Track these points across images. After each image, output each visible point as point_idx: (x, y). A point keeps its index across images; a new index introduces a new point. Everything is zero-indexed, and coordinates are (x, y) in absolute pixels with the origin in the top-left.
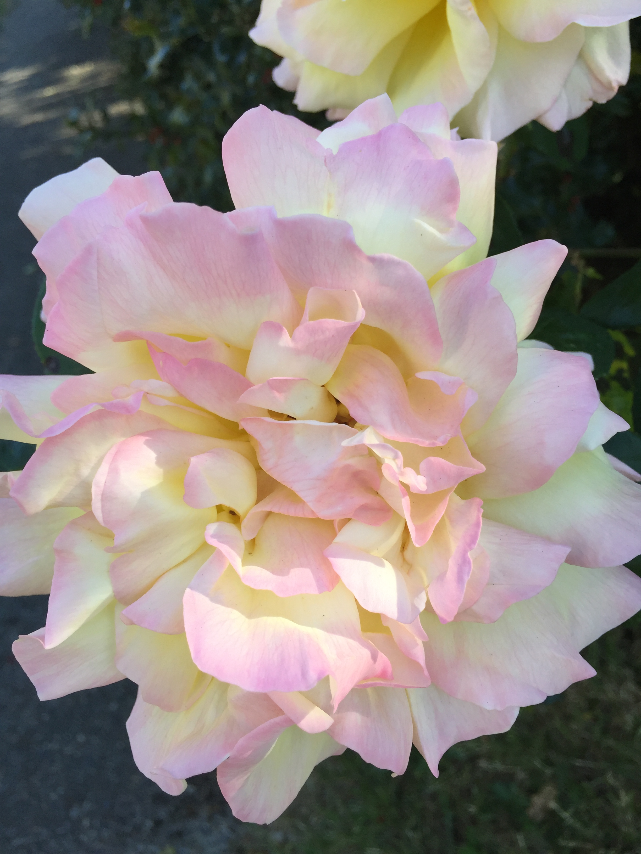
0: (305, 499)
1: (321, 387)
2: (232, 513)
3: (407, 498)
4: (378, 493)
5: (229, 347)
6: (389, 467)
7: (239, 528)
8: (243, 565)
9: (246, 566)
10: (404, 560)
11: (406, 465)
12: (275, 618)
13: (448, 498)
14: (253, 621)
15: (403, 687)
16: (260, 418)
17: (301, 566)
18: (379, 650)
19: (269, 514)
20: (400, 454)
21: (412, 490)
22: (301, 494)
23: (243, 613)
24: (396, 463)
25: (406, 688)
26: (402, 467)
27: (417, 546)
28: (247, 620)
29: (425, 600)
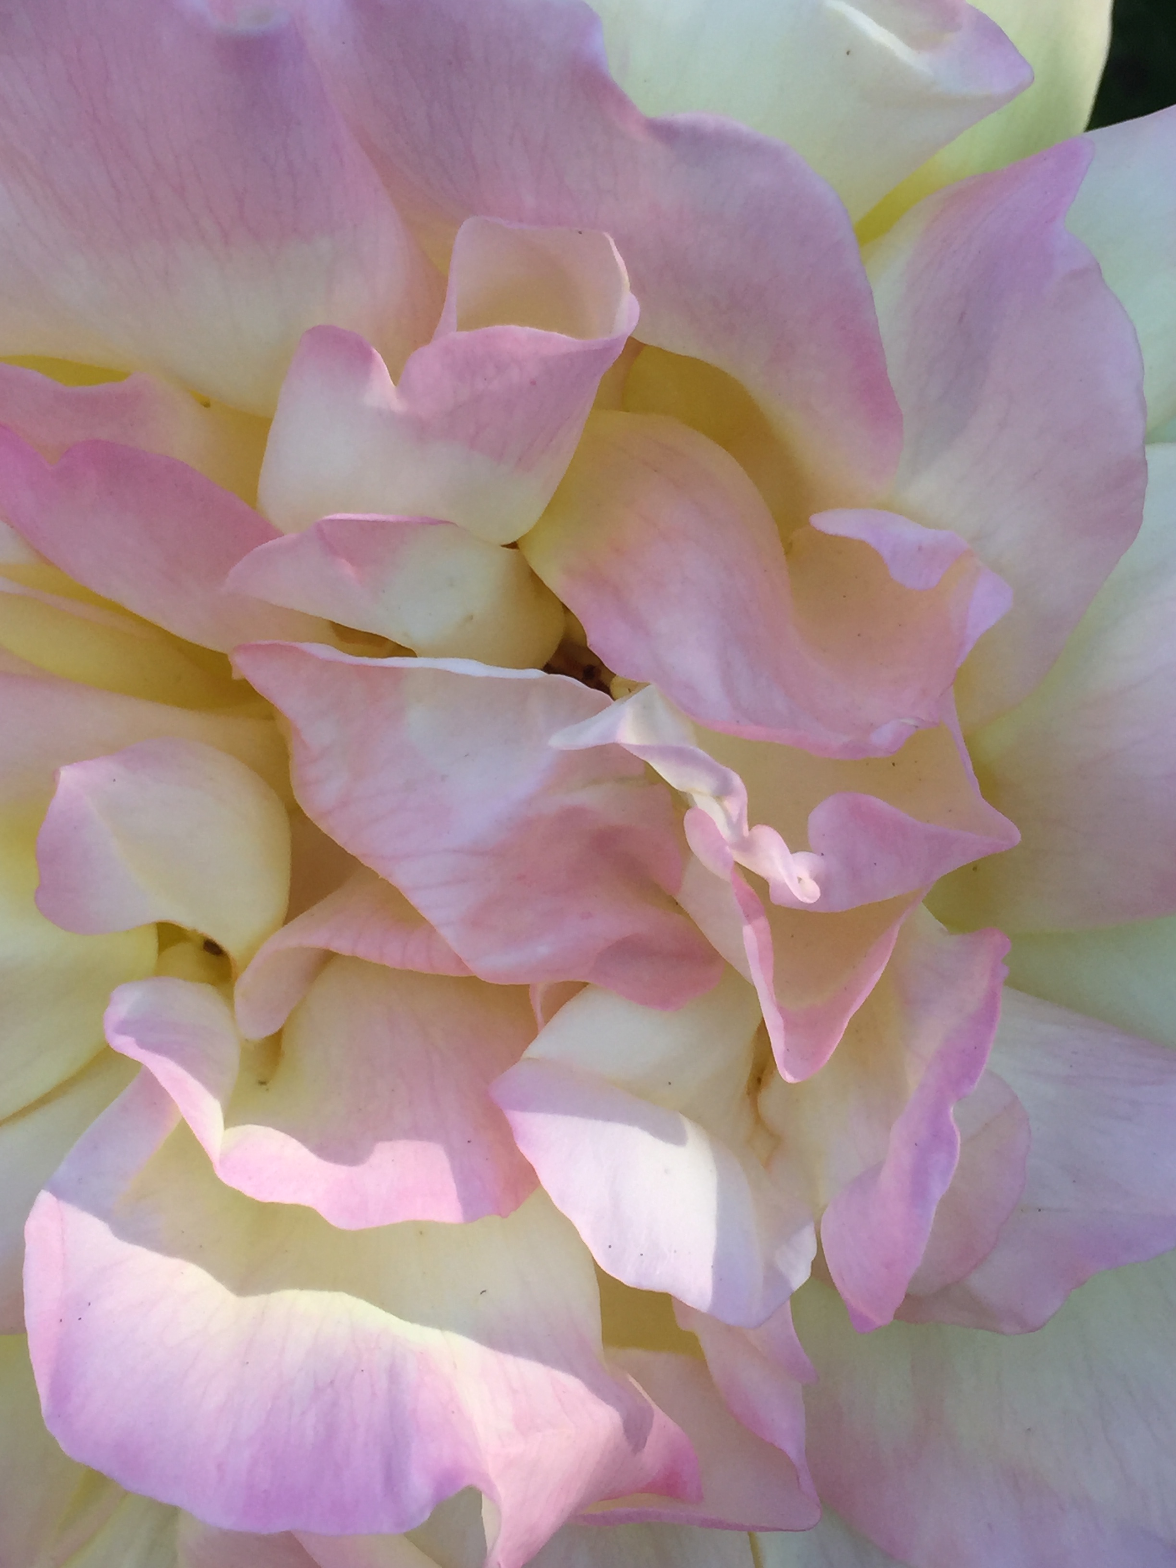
0: (433, 916)
1: (505, 549)
2: (212, 948)
3: (762, 922)
4: (677, 903)
5: (207, 405)
6: (705, 821)
7: (229, 998)
8: (230, 1120)
9: (239, 1125)
10: (758, 1120)
11: (755, 817)
12: (326, 1296)
13: (897, 929)
14: (253, 1303)
15: (739, 1527)
16: (293, 644)
17: (415, 1132)
18: (654, 1406)
19: (327, 958)
20: (737, 781)
21: (776, 897)
22: (417, 900)
23: (219, 1276)
24: (726, 811)
25: (751, 1530)
26: (746, 827)
27: (789, 1078)
28: (232, 1298)
29: (811, 1252)
